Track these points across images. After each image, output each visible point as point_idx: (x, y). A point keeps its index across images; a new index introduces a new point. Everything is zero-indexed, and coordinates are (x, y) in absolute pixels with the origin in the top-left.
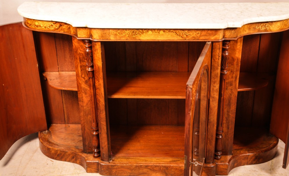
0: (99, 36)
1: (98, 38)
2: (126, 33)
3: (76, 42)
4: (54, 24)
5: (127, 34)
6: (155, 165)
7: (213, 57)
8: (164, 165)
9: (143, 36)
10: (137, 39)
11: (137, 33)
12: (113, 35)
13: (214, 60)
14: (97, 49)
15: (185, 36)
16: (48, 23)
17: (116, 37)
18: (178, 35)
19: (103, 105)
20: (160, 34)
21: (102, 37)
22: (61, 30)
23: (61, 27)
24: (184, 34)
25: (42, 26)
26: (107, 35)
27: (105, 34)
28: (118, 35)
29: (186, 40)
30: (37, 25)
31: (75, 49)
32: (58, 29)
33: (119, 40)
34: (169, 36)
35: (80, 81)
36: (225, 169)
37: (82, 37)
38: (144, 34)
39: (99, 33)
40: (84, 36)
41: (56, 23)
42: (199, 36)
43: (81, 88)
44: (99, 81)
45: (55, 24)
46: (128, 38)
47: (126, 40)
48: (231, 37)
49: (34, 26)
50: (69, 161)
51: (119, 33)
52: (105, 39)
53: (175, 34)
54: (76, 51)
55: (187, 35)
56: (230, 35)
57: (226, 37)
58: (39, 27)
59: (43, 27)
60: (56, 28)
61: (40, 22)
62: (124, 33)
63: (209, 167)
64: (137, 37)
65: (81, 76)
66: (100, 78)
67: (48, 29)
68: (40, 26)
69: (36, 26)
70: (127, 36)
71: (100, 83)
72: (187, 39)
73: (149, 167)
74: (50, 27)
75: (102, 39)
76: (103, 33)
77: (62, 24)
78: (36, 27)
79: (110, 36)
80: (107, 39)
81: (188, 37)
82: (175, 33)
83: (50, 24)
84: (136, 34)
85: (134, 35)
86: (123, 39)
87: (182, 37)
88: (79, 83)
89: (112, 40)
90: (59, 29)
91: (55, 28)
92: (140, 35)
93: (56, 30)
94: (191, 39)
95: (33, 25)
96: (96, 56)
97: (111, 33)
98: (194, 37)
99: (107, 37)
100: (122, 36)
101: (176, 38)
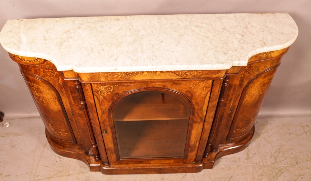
0: (88, 78)
1: (87, 80)
2: (118, 74)
5: (120, 76)
6: (150, 168)
7: (212, 92)
8: (158, 167)
9: (138, 77)
10: (131, 79)
11: (130, 74)
12: (104, 77)
13: (213, 94)
14: (87, 89)
15: (185, 75)
17: (107, 78)
18: (177, 74)
19: (99, 131)
20: (157, 74)
21: (91, 79)
22: (47, 64)
23: (46, 62)
24: (183, 73)
26: (97, 77)
27: (95, 76)
28: (110, 76)
29: (185, 78)
33: (111, 81)
34: (166, 76)
35: (74, 108)
36: (211, 165)
38: (139, 75)
39: (87, 76)
42: (200, 75)
43: (76, 113)
44: (93, 114)
45: (40, 59)
46: (121, 79)
47: (119, 81)
48: (233, 73)
49: (18, 59)
50: (75, 158)
52: (95, 81)
53: (174, 74)
56: (233, 71)
57: (228, 72)
58: (24, 61)
59: (27, 61)
60: (42, 62)
62: (116, 75)
63: (198, 167)
64: (130, 78)
65: (74, 104)
66: (94, 112)
67: (33, 63)
70: (120, 77)
71: (94, 115)
73: (145, 169)
74: (34, 61)
75: (91, 81)
76: (92, 75)
79: (100, 78)
80: (97, 81)
81: (188, 76)
84: (130, 76)
85: (128, 76)
86: (115, 80)
87: (181, 76)
88: (74, 110)
89: (103, 81)
90: (44, 63)
91: (40, 62)
92: (134, 75)
93: (41, 64)
94: (191, 78)
96: (87, 95)
97: (101, 75)
98: (194, 76)
99: (97, 79)
100: (114, 78)
101: (174, 77)
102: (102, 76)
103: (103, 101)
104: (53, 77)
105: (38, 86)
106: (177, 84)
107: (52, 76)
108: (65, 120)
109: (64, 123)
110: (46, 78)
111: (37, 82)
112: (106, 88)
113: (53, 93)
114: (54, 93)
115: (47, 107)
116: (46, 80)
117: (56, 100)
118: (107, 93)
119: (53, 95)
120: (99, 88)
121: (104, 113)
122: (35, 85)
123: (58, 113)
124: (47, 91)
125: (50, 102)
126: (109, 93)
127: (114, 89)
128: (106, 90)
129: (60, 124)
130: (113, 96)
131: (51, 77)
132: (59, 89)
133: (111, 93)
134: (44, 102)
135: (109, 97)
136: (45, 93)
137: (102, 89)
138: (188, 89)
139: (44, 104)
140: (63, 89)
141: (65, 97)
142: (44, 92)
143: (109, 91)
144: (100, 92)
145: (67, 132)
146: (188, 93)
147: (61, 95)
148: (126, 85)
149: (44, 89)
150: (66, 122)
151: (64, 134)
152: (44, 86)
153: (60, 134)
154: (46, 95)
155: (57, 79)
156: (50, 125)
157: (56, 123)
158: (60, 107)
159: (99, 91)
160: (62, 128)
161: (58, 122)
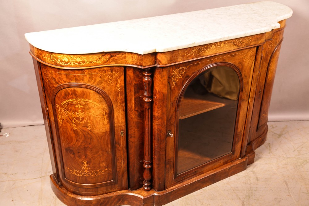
0: (168, 60)
1: (166, 63)
3: (131, 73)
4: (102, 56)
5: (194, 53)
7: (257, 60)
9: (207, 52)
10: (202, 56)
11: (202, 50)
13: (257, 62)
14: (164, 76)
15: (240, 44)
16: (95, 56)
17: (184, 58)
18: (235, 44)
19: (164, 134)
20: (221, 46)
21: (171, 60)
22: (112, 61)
23: (112, 58)
24: (239, 43)
25: (86, 61)
26: (176, 58)
27: (174, 56)
28: (186, 55)
29: (240, 48)
30: (80, 61)
31: (129, 81)
32: (107, 61)
33: (186, 60)
34: (228, 47)
35: (133, 115)
37: (147, 65)
38: (208, 49)
39: (168, 56)
40: (149, 64)
41: (105, 55)
42: (250, 42)
43: (133, 122)
45: (104, 57)
46: (194, 56)
47: (192, 59)
49: (74, 63)
51: (186, 53)
52: (173, 62)
53: (233, 45)
54: (130, 83)
55: (241, 44)
58: (82, 64)
59: (87, 63)
61: (84, 57)
62: (191, 52)
64: (201, 54)
65: (135, 109)
67: (95, 63)
68: (84, 62)
69: (77, 62)
70: (194, 54)
72: (241, 46)
74: (97, 61)
75: (170, 63)
76: (172, 56)
77: (113, 54)
78: (77, 64)
79: (178, 58)
80: (175, 62)
82: (233, 43)
83: (98, 58)
84: (201, 51)
85: (200, 52)
86: (189, 59)
87: (237, 46)
89: (179, 62)
90: (109, 61)
91: (104, 60)
92: (205, 51)
93: (105, 63)
95: (72, 62)
96: (162, 84)
98: (246, 45)
99: (175, 60)
100: (189, 56)
101: (233, 48)
102: (180, 55)
103: (175, 89)
104: (110, 82)
105: (87, 100)
106: (233, 56)
107: (109, 80)
108: (109, 146)
109: (107, 152)
110: (101, 85)
111: (88, 94)
112: (180, 70)
113: (104, 105)
114: (106, 105)
115: (90, 132)
116: (101, 88)
117: (105, 117)
118: (179, 77)
119: (103, 109)
120: (173, 72)
121: (172, 106)
122: (83, 100)
123: (103, 138)
124: (98, 105)
125: (97, 121)
126: (181, 77)
127: (186, 71)
128: (179, 74)
129: (101, 155)
130: (184, 81)
131: (108, 82)
132: (113, 98)
133: (182, 77)
134: (88, 123)
135: (180, 82)
136: (93, 110)
137: (176, 73)
138: (240, 60)
139: (87, 127)
140: (118, 96)
141: (119, 108)
142: (93, 107)
143: (181, 75)
144: (174, 78)
145: (108, 167)
146: (240, 65)
147: (114, 106)
148: (196, 64)
149: (95, 103)
150: (110, 150)
151: (103, 171)
152: (96, 98)
153: (97, 172)
154: (95, 111)
155: (115, 83)
156: (85, 163)
157: (96, 155)
158: (108, 126)
159: (173, 76)
160: (102, 162)
161: (100, 152)
